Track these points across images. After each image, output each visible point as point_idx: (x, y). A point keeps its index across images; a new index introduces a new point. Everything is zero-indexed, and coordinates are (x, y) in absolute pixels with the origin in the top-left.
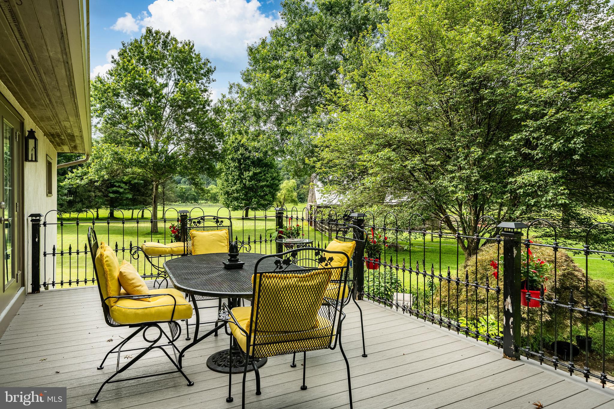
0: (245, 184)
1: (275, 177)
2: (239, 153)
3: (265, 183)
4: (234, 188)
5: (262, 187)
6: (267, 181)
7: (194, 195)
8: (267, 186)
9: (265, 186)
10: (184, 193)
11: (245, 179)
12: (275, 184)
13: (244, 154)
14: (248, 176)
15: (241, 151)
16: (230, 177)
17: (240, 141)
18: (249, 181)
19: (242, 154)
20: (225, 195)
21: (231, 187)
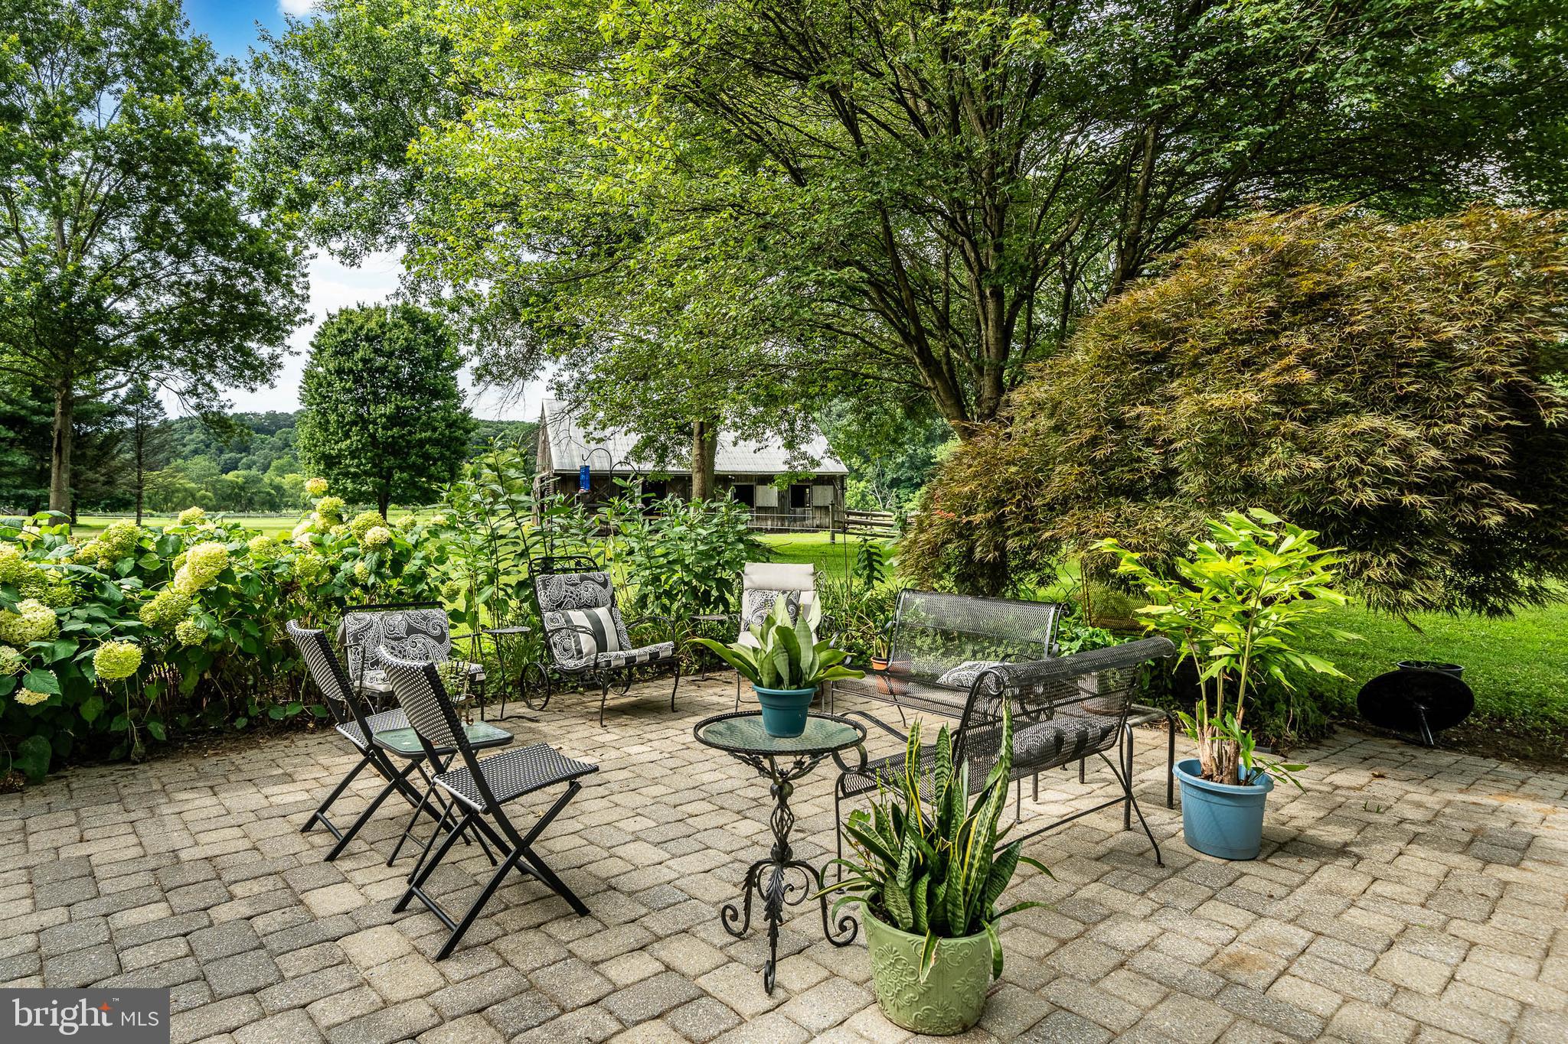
0: (373, 436)
1: (455, 421)
2: (357, 356)
3: (428, 434)
4: (343, 445)
5: (422, 443)
6: (435, 430)
7: (269, 494)
8: (435, 442)
9: (429, 440)
10: (242, 488)
11: (375, 423)
12: (457, 439)
13: (370, 360)
14: (381, 416)
15: (361, 353)
16: (333, 417)
17: (361, 328)
18: (384, 428)
19: (364, 361)
20: (318, 463)
21: (337, 443)
